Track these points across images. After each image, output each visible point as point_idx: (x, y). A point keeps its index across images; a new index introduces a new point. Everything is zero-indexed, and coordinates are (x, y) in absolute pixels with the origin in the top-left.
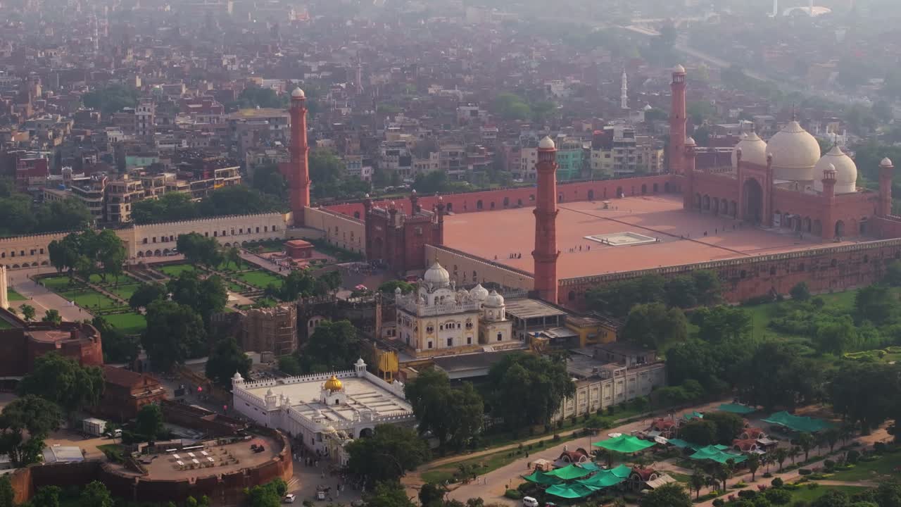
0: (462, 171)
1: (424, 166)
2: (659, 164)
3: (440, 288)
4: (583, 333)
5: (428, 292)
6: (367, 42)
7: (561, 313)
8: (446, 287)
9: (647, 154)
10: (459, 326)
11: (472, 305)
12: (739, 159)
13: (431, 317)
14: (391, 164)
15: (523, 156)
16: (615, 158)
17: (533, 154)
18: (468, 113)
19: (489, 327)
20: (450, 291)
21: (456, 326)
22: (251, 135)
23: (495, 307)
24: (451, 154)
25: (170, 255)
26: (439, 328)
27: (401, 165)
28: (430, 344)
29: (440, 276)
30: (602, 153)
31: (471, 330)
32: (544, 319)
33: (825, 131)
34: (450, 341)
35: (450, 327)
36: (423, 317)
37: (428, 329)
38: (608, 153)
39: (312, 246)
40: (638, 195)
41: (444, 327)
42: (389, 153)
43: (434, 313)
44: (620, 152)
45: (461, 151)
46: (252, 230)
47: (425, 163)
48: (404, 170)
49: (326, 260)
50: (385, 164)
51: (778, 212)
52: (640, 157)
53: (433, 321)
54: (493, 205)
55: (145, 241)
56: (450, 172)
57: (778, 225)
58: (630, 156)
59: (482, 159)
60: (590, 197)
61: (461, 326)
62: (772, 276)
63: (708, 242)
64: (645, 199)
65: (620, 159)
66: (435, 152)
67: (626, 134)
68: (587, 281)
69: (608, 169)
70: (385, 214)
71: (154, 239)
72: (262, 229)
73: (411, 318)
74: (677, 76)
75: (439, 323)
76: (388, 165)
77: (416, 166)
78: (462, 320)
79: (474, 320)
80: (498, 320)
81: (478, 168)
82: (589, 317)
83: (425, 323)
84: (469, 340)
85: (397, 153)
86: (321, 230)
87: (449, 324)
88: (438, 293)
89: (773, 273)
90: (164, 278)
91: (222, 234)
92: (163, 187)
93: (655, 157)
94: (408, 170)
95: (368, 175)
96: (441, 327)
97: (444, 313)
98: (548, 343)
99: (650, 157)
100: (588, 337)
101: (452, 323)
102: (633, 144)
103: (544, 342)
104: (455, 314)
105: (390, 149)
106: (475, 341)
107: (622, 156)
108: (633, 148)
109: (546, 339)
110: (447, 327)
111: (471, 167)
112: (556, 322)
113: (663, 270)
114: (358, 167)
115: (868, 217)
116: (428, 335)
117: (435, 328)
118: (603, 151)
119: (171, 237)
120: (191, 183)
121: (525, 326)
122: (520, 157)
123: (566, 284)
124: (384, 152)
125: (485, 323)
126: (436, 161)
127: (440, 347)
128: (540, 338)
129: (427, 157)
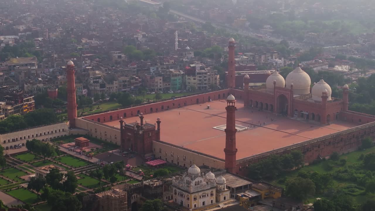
0: (128, 89)
1: (111, 87)
2: (218, 82)
3: (197, 177)
4: (263, 193)
5: (192, 179)
6: (36, 14)
7: (249, 183)
8: (200, 177)
9: (212, 77)
10: (208, 195)
11: (214, 184)
12: (275, 85)
13: (196, 192)
14: (96, 87)
15: (156, 81)
16: (198, 80)
17: (160, 80)
18: (117, 57)
19: (220, 194)
20: (201, 178)
21: (206, 195)
22: (23, 75)
23: (222, 184)
24: (123, 81)
25: (18, 148)
26: (199, 197)
27: (101, 88)
28: (195, 205)
29: (197, 171)
30: (192, 78)
31: (213, 197)
32: (243, 187)
33: (273, 58)
34: (204, 203)
35: (204, 196)
36: (192, 193)
37: (194, 198)
38: (195, 77)
39: (89, 140)
40: (217, 100)
41: (201, 197)
42: (94, 82)
43: (197, 190)
44: (200, 77)
45: (128, 80)
46: (53, 132)
47: (112, 86)
48: (102, 90)
49: (98, 148)
50: (93, 88)
51: (296, 110)
52: (209, 79)
53: (197, 194)
54: (157, 109)
55: (5, 142)
56: (123, 90)
57: (297, 116)
58: (205, 79)
59: (137, 83)
60: (198, 102)
61: (209, 195)
62: (319, 149)
63: (271, 128)
64: (222, 102)
65: (200, 80)
66: (116, 81)
67: (202, 68)
68: (247, 161)
69: (195, 85)
70: (134, 127)
71: (9, 140)
72: (58, 131)
73: (184, 193)
74: (231, 43)
75: (199, 195)
76: (94, 88)
77: (107, 88)
78: (209, 192)
79: (214, 191)
80: (224, 190)
81: (135, 87)
82: (261, 183)
83: (193, 196)
84: (212, 201)
85: (97, 82)
86: (86, 130)
87: (203, 195)
88: (197, 180)
89: (319, 147)
90: (22, 163)
91: (40, 135)
92: (2, 110)
93: (216, 79)
94: (104, 90)
95: (85, 93)
96: (200, 197)
97: (201, 190)
98: (249, 199)
99: (214, 79)
100: (265, 195)
101: (205, 194)
102: (206, 73)
103: (247, 199)
104: (206, 190)
105: (95, 80)
106: (214, 202)
107: (201, 79)
108: (206, 75)
109: (247, 198)
110: (203, 197)
111: (132, 87)
112: (247, 188)
113: (277, 152)
114: (81, 89)
115: (339, 111)
116: (194, 201)
117: (197, 198)
118: (192, 77)
119: (17, 139)
120: (14, 107)
121: (235, 191)
122: (154, 81)
123: (239, 163)
124: (92, 82)
125: (219, 192)
126: (117, 85)
127: (199, 206)
128: (244, 198)
129: (112, 83)
